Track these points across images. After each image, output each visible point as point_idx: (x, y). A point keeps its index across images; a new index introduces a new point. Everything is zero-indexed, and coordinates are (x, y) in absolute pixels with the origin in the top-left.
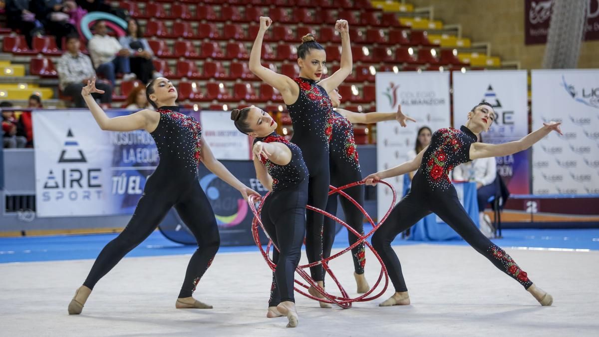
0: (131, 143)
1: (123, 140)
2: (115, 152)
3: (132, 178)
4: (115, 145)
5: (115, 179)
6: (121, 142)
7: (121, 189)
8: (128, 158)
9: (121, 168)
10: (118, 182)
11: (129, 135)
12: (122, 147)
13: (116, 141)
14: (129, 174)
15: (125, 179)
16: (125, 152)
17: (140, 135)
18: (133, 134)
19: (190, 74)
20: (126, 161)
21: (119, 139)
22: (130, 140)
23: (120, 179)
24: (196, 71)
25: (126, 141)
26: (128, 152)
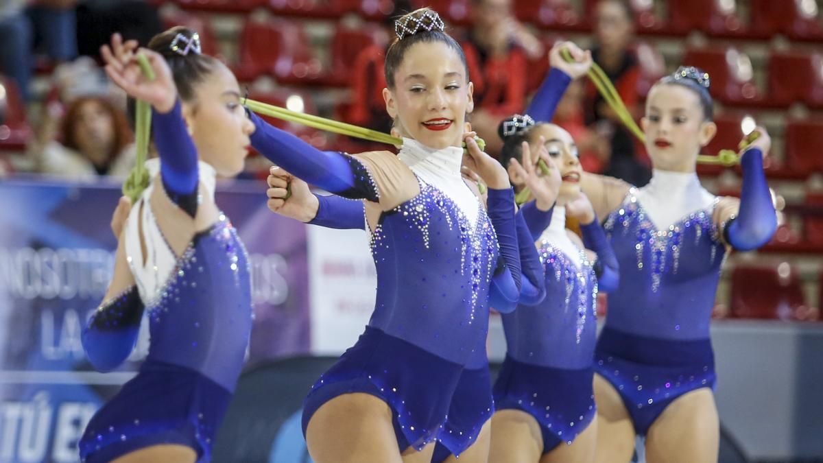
0: (68, 291)
1: (44, 281)
2: (14, 321)
3: (69, 412)
4: (16, 299)
5: (13, 412)
6: (37, 288)
7: (32, 445)
8: (56, 343)
9: (33, 377)
10: (20, 422)
11: (65, 266)
12: (39, 305)
13: (18, 283)
14: (60, 397)
15: (45, 415)
16: (47, 323)
17: (101, 266)
18: (77, 265)
19: (284, 66)
20: (49, 350)
21: (29, 276)
22: (65, 280)
23: (28, 412)
24: (302, 58)
25: (54, 286)
26: (59, 322)
